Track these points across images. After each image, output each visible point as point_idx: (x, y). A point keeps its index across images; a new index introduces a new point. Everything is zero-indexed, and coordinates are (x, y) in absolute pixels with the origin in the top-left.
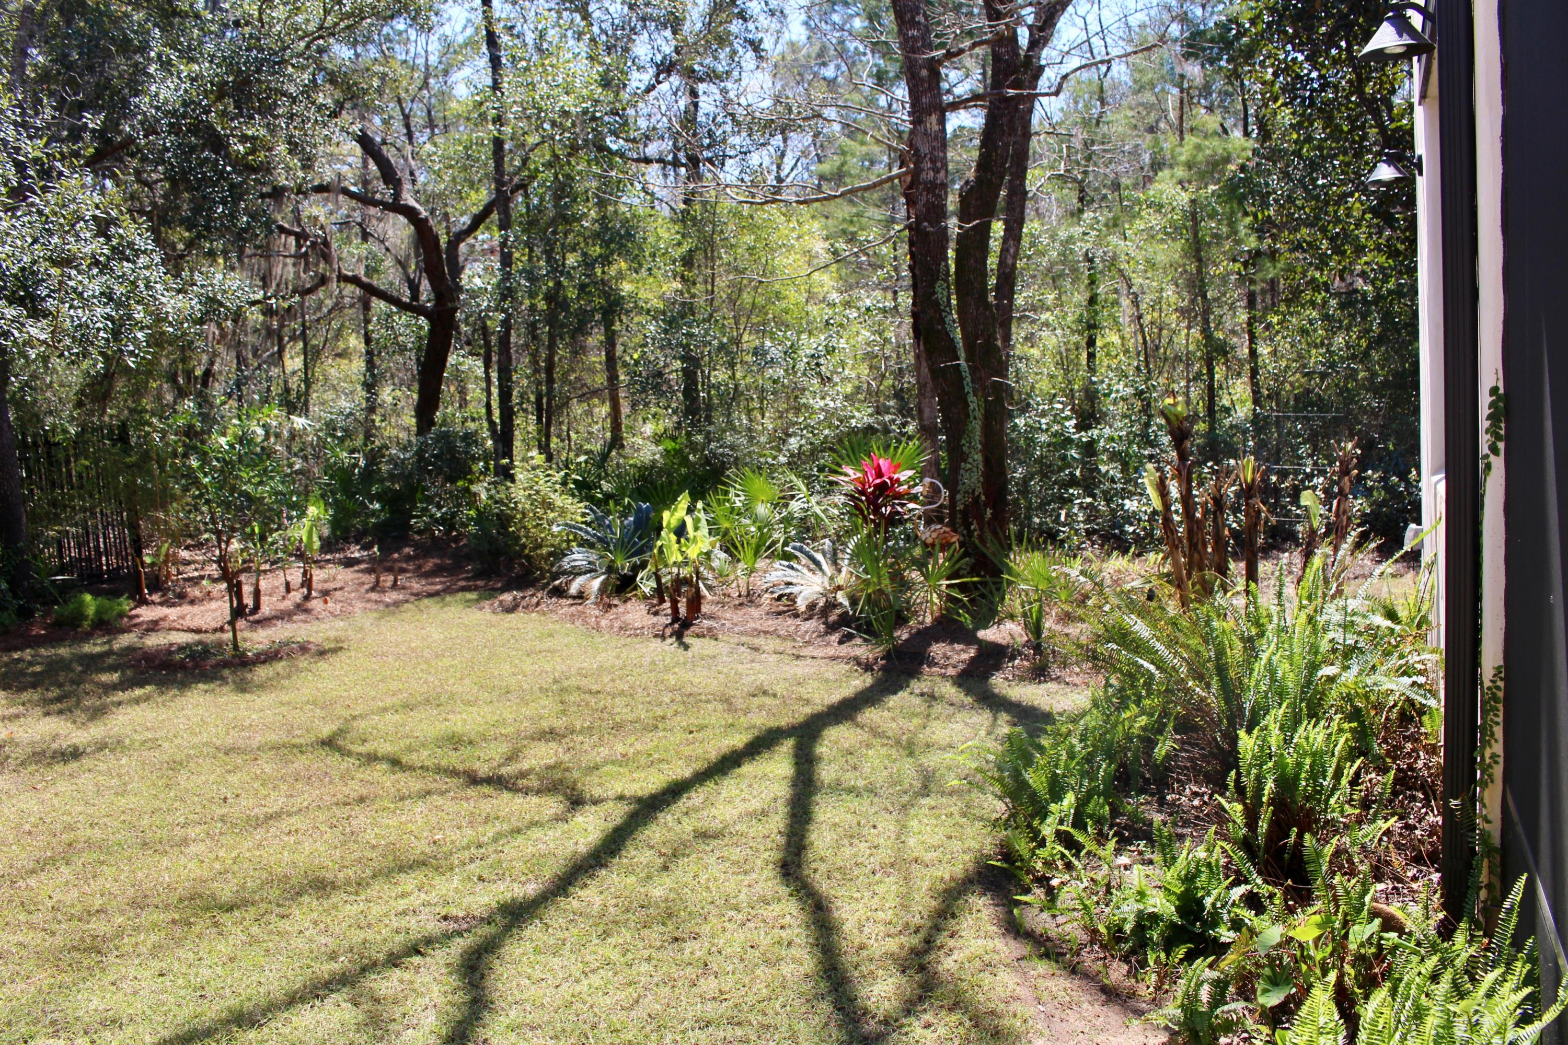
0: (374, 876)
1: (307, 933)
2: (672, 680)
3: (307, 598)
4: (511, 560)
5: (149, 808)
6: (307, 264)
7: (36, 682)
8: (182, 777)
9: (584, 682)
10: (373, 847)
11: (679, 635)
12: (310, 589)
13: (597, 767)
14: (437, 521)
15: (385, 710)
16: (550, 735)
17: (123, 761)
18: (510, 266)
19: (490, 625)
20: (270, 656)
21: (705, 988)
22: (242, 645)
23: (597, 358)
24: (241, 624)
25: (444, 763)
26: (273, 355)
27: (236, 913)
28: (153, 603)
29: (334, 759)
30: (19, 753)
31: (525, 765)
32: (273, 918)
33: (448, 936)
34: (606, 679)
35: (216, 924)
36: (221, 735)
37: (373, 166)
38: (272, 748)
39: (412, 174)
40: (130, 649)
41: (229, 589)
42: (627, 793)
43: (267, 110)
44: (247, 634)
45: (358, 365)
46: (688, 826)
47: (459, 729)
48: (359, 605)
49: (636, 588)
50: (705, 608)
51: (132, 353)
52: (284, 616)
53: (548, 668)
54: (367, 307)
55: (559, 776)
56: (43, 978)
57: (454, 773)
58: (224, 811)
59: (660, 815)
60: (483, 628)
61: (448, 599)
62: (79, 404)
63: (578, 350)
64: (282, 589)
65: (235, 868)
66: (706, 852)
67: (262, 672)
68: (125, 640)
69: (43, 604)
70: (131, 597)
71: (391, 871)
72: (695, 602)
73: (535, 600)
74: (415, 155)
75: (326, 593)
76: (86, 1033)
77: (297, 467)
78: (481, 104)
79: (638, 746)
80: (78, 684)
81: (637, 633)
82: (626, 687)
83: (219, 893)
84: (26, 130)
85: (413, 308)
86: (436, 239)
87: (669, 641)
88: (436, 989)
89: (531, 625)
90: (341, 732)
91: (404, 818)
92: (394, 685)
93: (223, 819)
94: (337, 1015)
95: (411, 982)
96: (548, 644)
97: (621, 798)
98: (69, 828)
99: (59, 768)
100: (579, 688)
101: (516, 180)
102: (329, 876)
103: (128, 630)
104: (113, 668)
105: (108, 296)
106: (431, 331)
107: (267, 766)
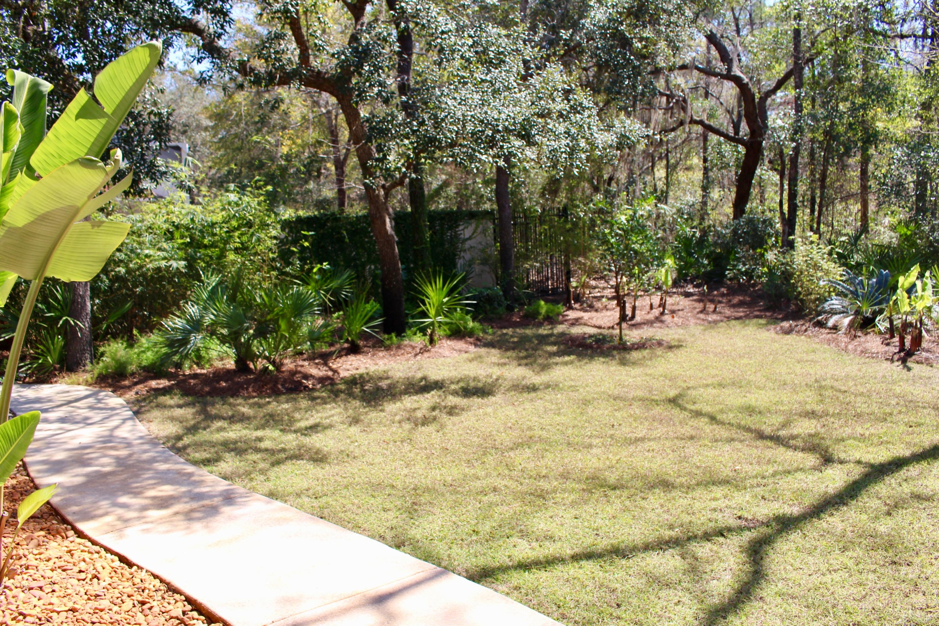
0: (698, 485)
1: (657, 511)
2: (898, 390)
3: (662, 314)
4: (789, 300)
5: (571, 424)
6: (672, 113)
7: (514, 347)
8: (590, 409)
9: (836, 384)
10: (698, 467)
11: (904, 361)
12: (664, 309)
13: (843, 440)
14: (742, 273)
15: (707, 385)
16: (811, 414)
17: (559, 396)
18: (801, 112)
19: (774, 341)
20: (640, 346)
21: (915, 600)
22: (625, 338)
23: (855, 174)
24: (624, 325)
25: (743, 423)
26: (648, 168)
27: (618, 492)
28: (576, 309)
29: (676, 411)
30: (507, 384)
31: (795, 432)
32: (638, 499)
33: (741, 529)
34: (851, 383)
35: (606, 496)
36: (612, 387)
37: (714, 52)
38: (640, 400)
39: (739, 55)
40: (563, 334)
41: (618, 304)
42: (863, 460)
43: (654, 21)
44: (627, 332)
45: (698, 175)
46: (907, 489)
47: (753, 403)
48: (693, 321)
49: (874, 326)
50: (924, 345)
51: (578, 167)
52: (649, 323)
53: (812, 372)
54: (705, 139)
55: (817, 442)
56: (517, 506)
57: (748, 430)
58: (612, 432)
59: (887, 479)
60: (769, 342)
61: (747, 322)
62: (543, 195)
63: (844, 167)
64: (648, 307)
65: (618, 465)
66: (919, 509)
67: (635, 355)
68: (560, 328)
69: (519, 305)
70: (565, 305)
71: (708, 483)
72: (917, 341)
73: (804, 328)
74: (742, 43)
75: (673, 312)
76: (537, 540)
77: (659, 235)
78: (788, 7)
79: (872, 431)
80: (536, 350)
81: (874, 356)
82: (865, 391)
83: (608, 479)
84: (530, 43)
85: (735, 140)
86: (753, 95)
87: (897, 363)
88: (732, 559)
89: (801, 344)
90: (680, 396)
91: (717, 453)
92: (714, 372)
93: (611, 437)
94: (672, 563)
95: (716, 552)
96: (811, 357)
97: (859, 462)
98: (530, 428)
99: (525, 395)
100: (832, 387)
101: (808, 55)
102: (671, 480)
103: (561, 323)
104: (554, 344)
105: (568, 133)
106: (746, 155)
107: (636, 410)
